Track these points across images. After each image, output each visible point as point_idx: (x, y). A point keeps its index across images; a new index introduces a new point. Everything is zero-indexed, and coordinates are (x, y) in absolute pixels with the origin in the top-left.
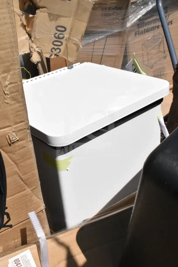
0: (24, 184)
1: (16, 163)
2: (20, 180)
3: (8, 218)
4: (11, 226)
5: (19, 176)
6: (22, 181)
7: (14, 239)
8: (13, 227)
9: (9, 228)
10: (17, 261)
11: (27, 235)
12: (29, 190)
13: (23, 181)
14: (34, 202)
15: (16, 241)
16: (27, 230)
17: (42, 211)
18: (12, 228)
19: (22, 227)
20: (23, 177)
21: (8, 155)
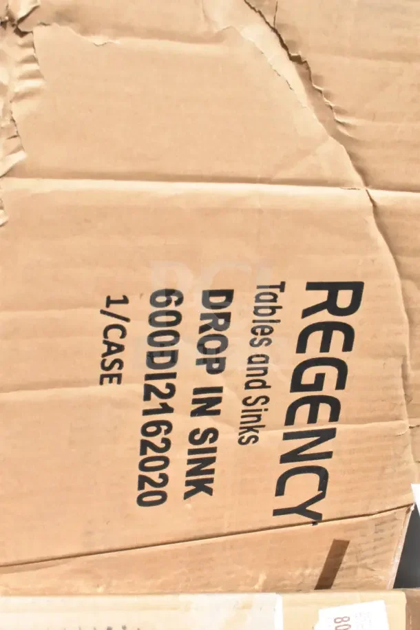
0: (403, 398)
1: (411, 322)
2: (400, 382)
3: (319, 490)
4: (317, 518)
5: (404, 367)
6: (402, 386)
7: (306, 567)
8: (320, 524)
9: (310, 520)
10: (343, 623)
11: (342, 566)
12: (406, 422)
13: (405, 387)
14: (404, 468)
15: (308, 572)
16: (348, 550)
17: (406, 509)
18: (315, 526)
19: (341, 536)
20: (411, 372)
21: (402, 285)
